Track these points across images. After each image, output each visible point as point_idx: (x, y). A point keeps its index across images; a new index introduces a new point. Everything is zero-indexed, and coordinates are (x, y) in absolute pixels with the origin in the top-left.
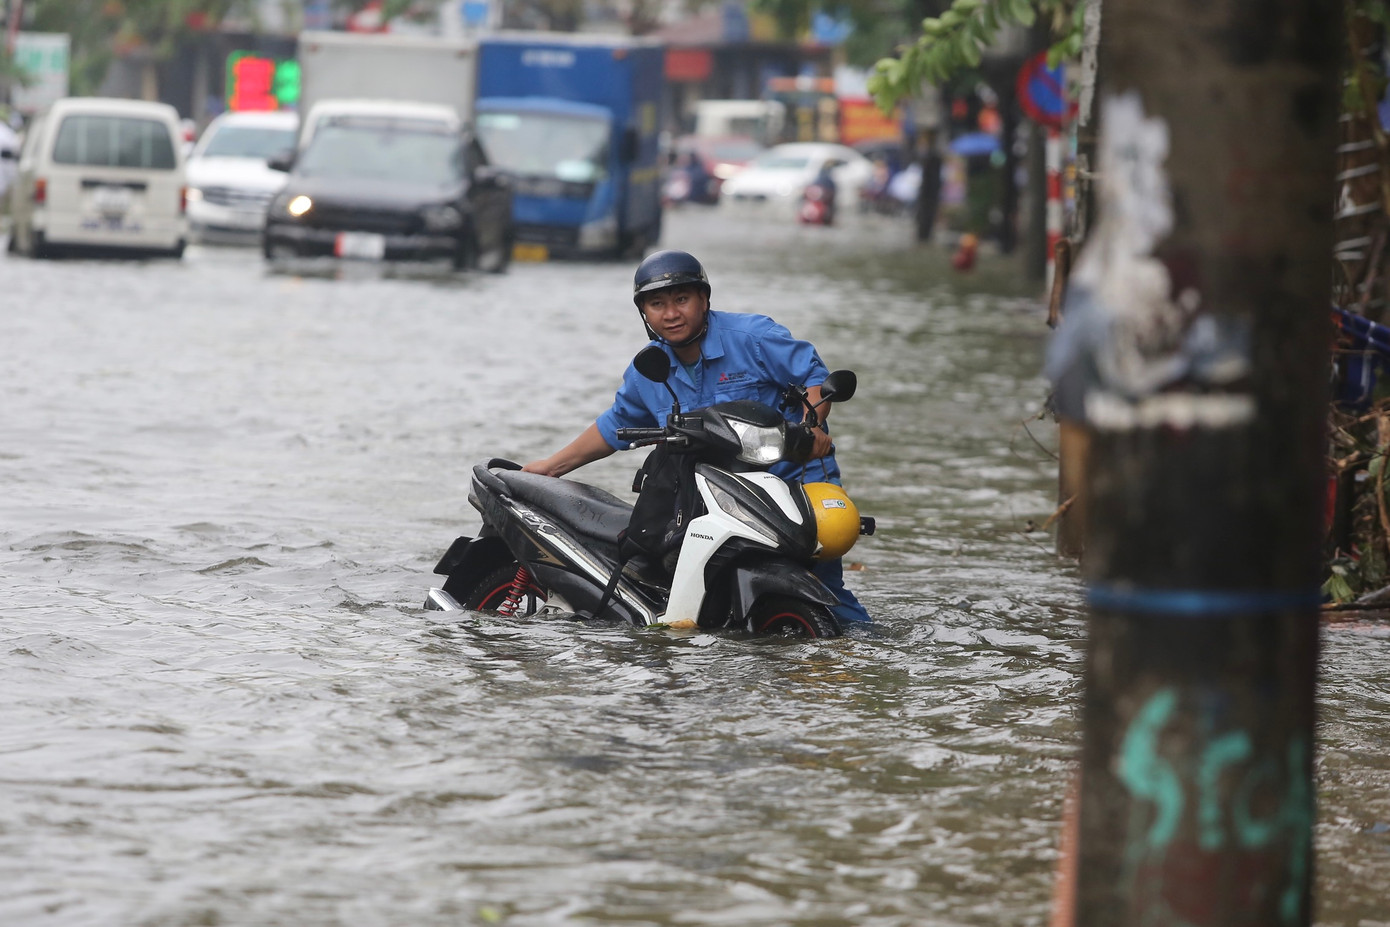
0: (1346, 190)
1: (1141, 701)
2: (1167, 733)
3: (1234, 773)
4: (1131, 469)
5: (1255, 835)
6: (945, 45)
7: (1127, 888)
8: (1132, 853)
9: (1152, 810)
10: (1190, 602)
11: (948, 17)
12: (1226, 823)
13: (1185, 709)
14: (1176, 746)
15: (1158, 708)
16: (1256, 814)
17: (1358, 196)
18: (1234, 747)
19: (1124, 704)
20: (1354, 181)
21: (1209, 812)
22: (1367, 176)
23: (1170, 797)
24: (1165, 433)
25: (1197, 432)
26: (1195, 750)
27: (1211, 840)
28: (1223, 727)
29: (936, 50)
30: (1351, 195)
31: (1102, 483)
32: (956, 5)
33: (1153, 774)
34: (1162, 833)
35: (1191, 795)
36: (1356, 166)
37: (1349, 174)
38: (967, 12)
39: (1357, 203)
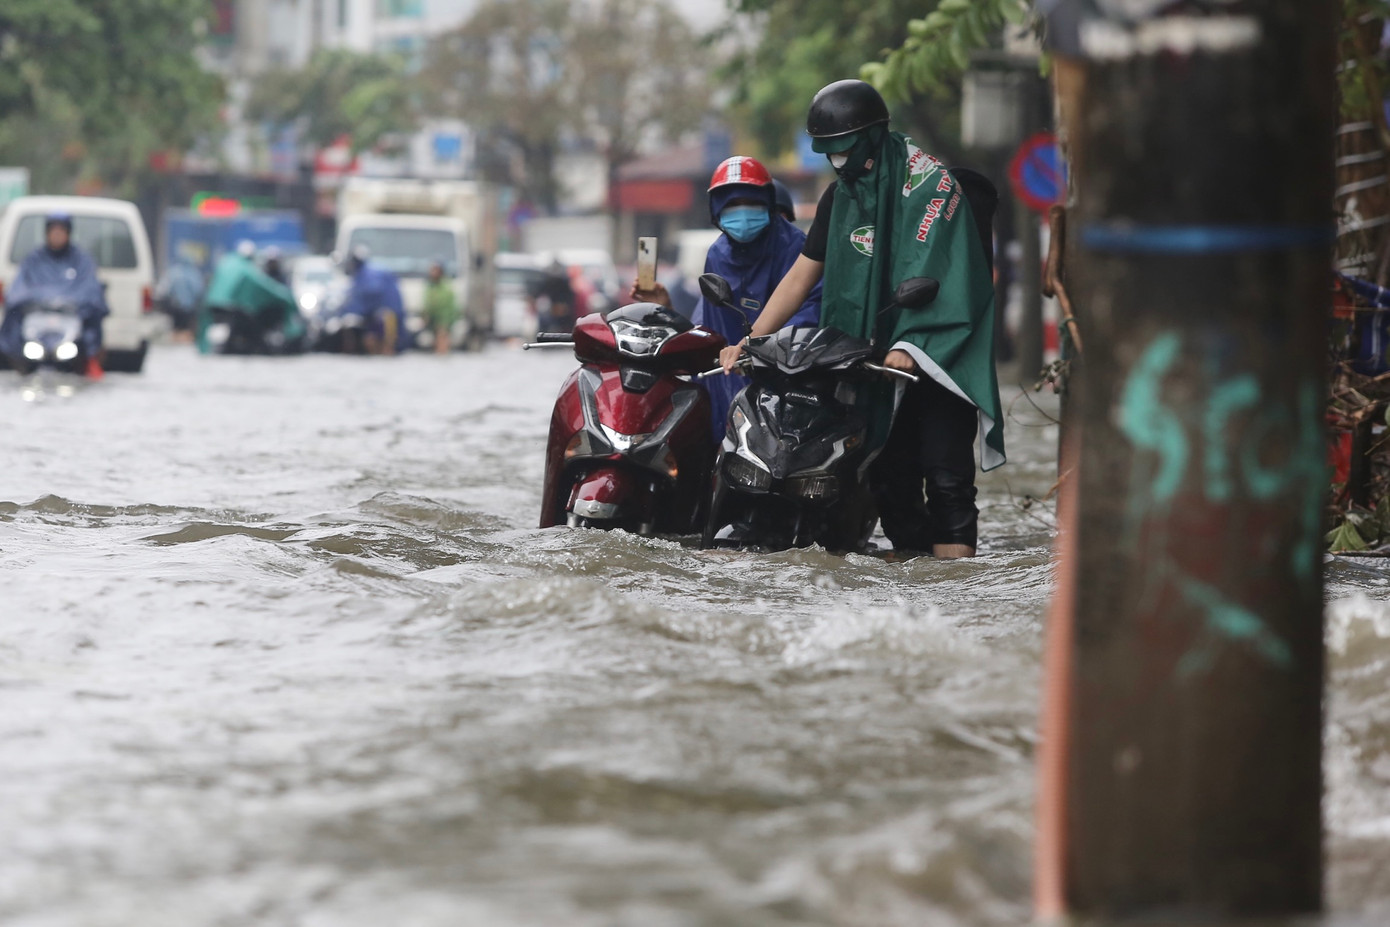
0: (1351, 204)
1: (1141, 345)
2: (1172, 378)
3: (1242, 420)
4: (1128, 99)
5: (1264, 485)
6: (932, 47)
7: (1129, 546)
8: (1134, 507)
9: (1154, 461)
10: (1194, 239)
11: (934, 19)
12: (1235, 473)
13: (1189, 351)
14: (1180, 393)
15: (1161, 352)
16: (1265, 462)
17: (1364, 209)
18: (1242, 391)
19: (1124, 351)
20: (1361, 194)
21: (1216, 461)
22: (1375, 189)
23: (1174, 446)
24: (1165, 58)
25: (1199, 57)
26: (1200, 396)
27: (1218, 491)
28: (1230, 371)
29: (922, 53)
30: (1358, 208)
31: (1099, 118)
32: (943, 5)
33: (1155, 424)
34: (1166, 485)
35: (1196, 442)
36: (1362, 179)
37: (1354, 187)
38: (954, 13)
39: (1365, 218)
